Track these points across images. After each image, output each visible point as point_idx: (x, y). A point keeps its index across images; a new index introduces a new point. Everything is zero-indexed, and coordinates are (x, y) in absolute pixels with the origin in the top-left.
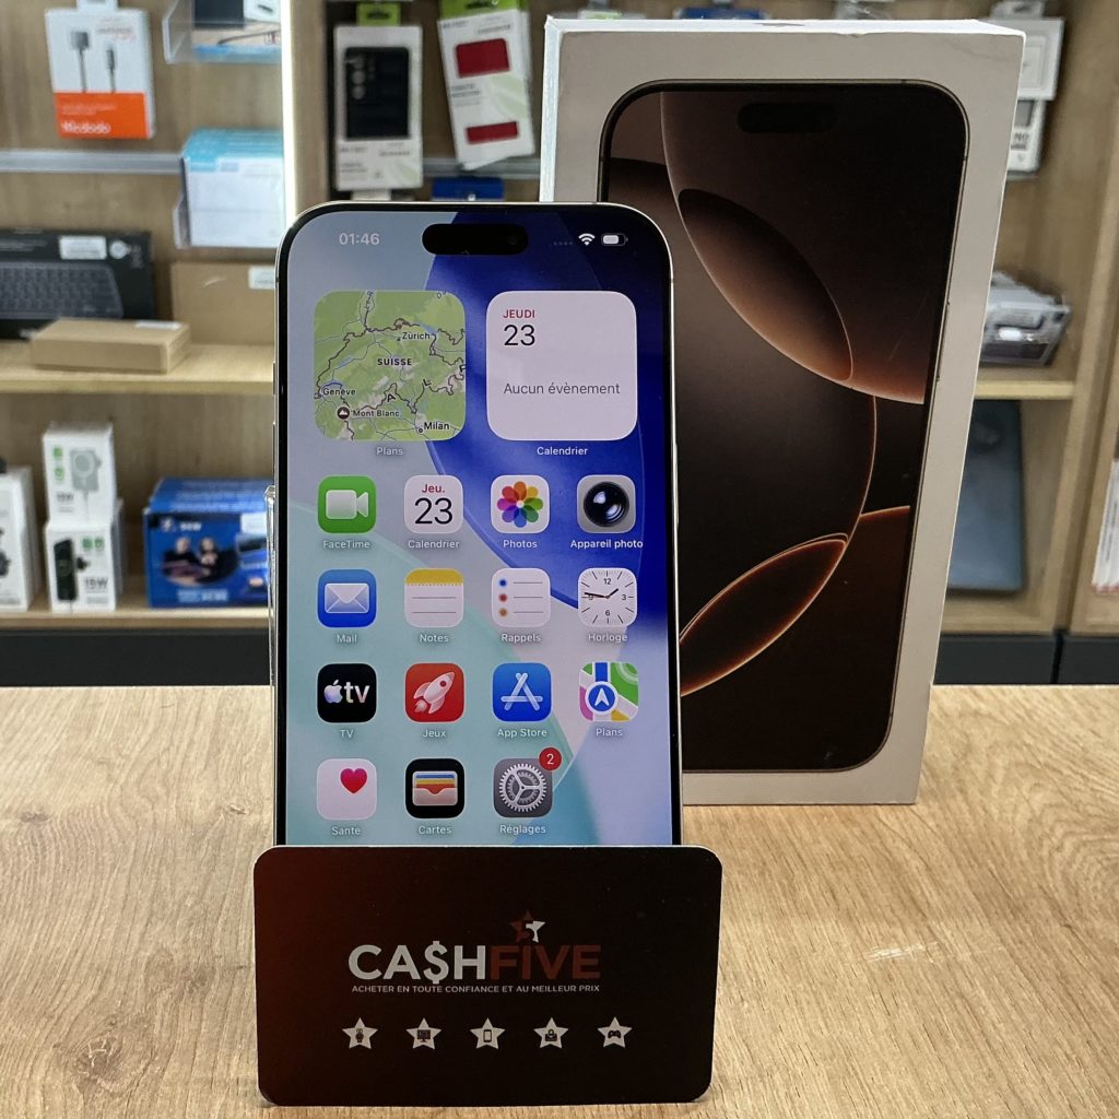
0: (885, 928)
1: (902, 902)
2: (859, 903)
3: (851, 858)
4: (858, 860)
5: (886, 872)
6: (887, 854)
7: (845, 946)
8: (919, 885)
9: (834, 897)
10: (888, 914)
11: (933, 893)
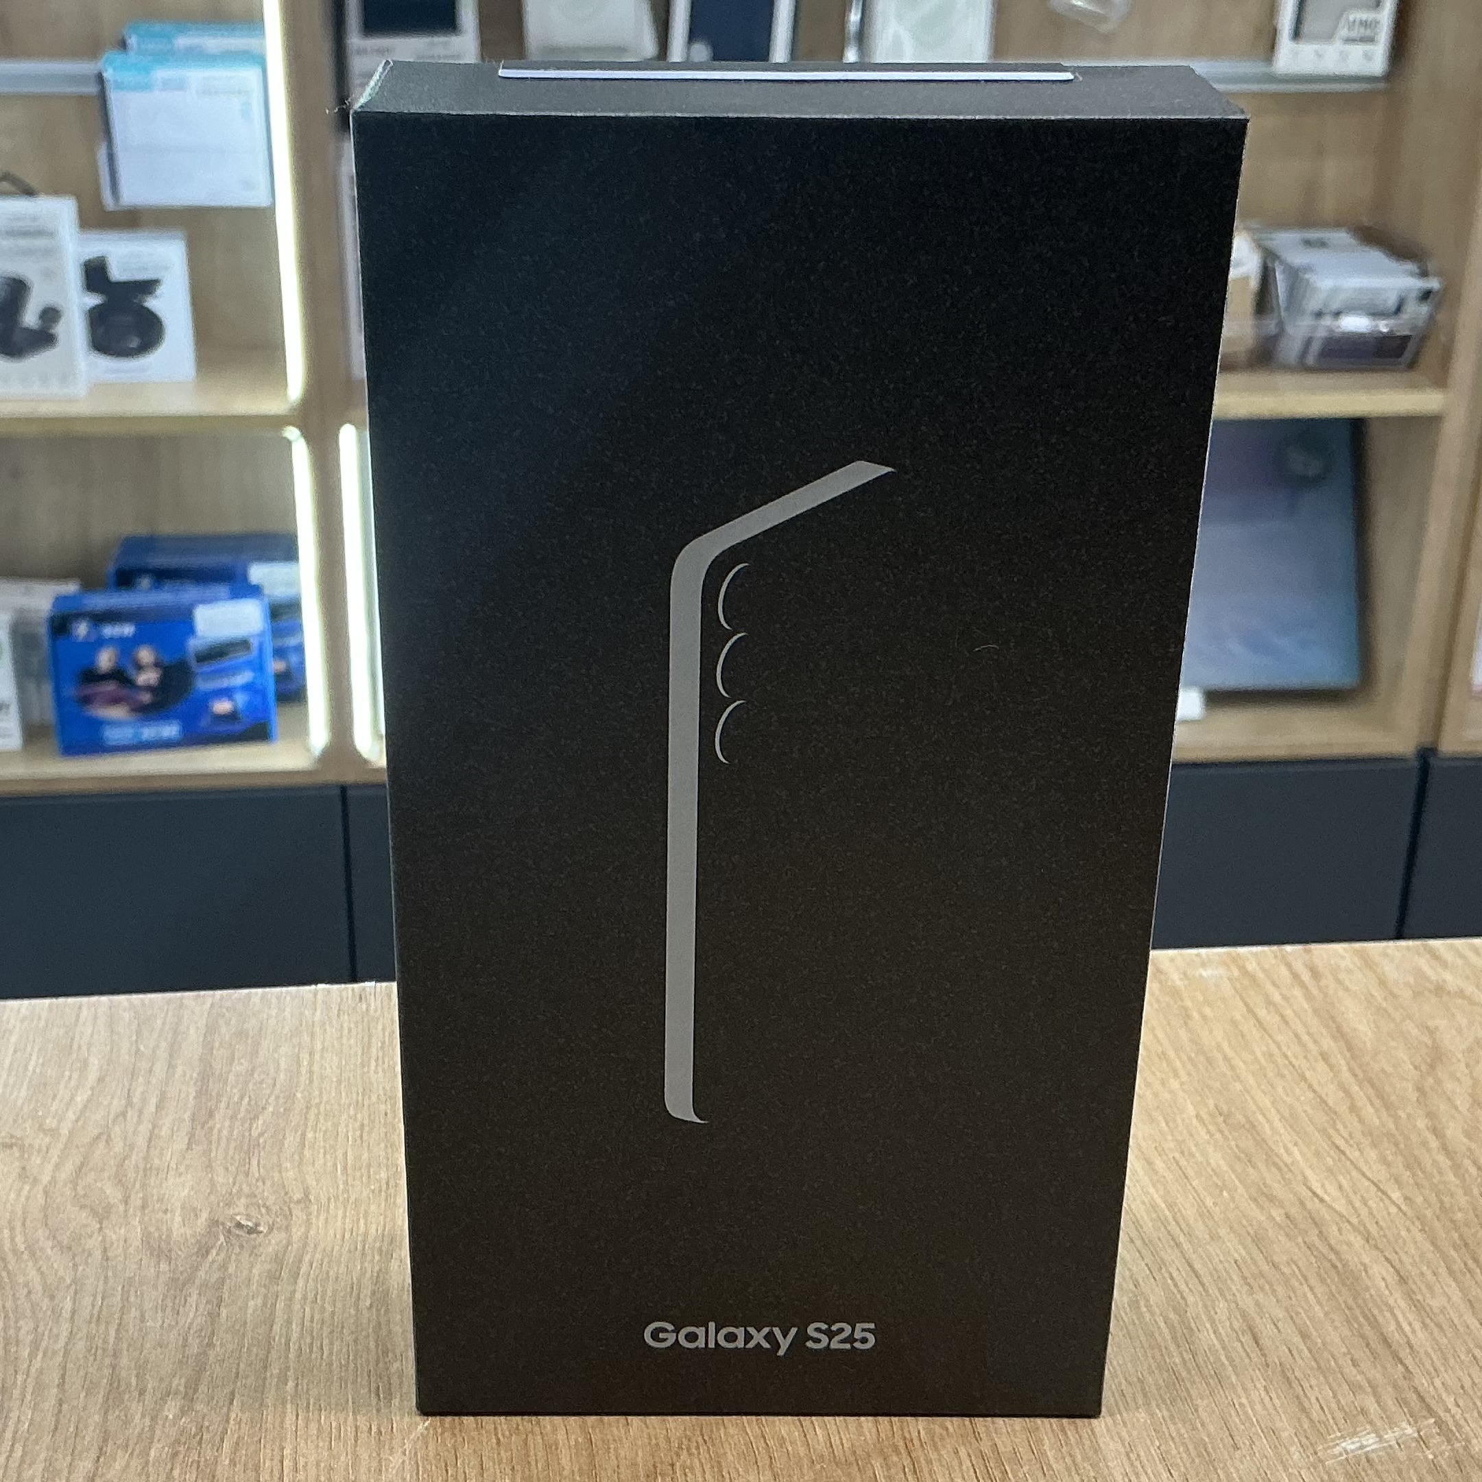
0: (1346, 1398)
1: (1368, 1345)
2: (1300, 1352)
3: (1275, 1266)
4: (1286, 1270)
5: (1333, 1288)
6: (1332, 1257)
7: (1285, 1434)
8: (1391, 1311)
9: (1257, 1343)
10: (1350, 1370)
11: (1417, 1326)
